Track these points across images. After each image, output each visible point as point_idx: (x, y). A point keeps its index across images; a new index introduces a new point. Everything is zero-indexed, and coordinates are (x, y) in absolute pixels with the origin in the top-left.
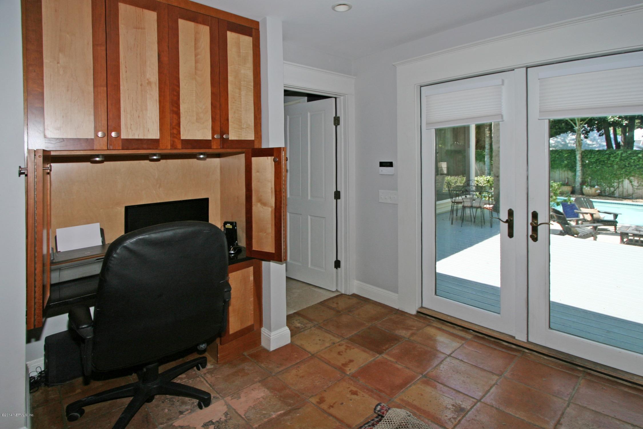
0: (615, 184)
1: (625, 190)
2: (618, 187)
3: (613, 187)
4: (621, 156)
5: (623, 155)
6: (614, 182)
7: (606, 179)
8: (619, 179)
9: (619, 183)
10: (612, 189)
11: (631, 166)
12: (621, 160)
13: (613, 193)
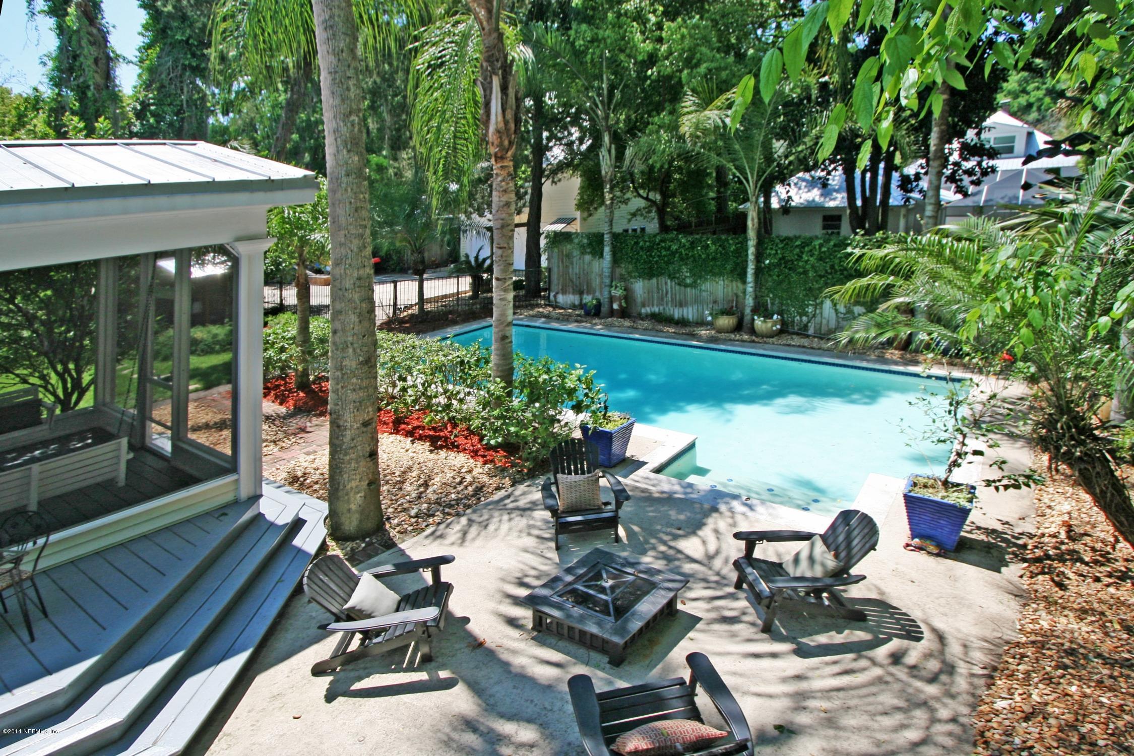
0: (810, 310)
1: (824, 322)
2: (814, 316)
3: (806, 314)
4: (820, 252)
5: (824, 249)
6: (808, 306)
7: (797, 298)
8: (816, 298)
9: (815, 306)
10: (805, 319)
11: (836, 271)
12: (820, 259)
13: (806, 327)
